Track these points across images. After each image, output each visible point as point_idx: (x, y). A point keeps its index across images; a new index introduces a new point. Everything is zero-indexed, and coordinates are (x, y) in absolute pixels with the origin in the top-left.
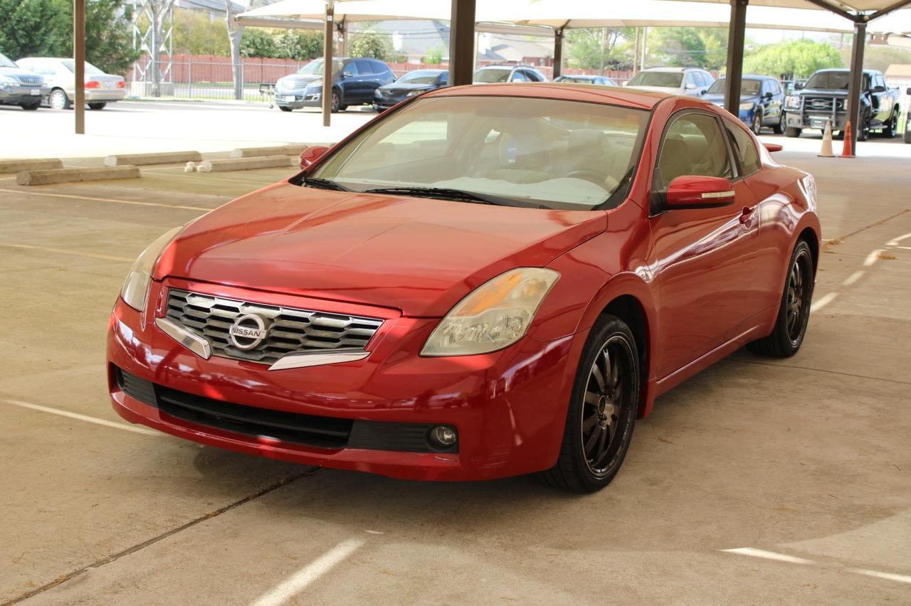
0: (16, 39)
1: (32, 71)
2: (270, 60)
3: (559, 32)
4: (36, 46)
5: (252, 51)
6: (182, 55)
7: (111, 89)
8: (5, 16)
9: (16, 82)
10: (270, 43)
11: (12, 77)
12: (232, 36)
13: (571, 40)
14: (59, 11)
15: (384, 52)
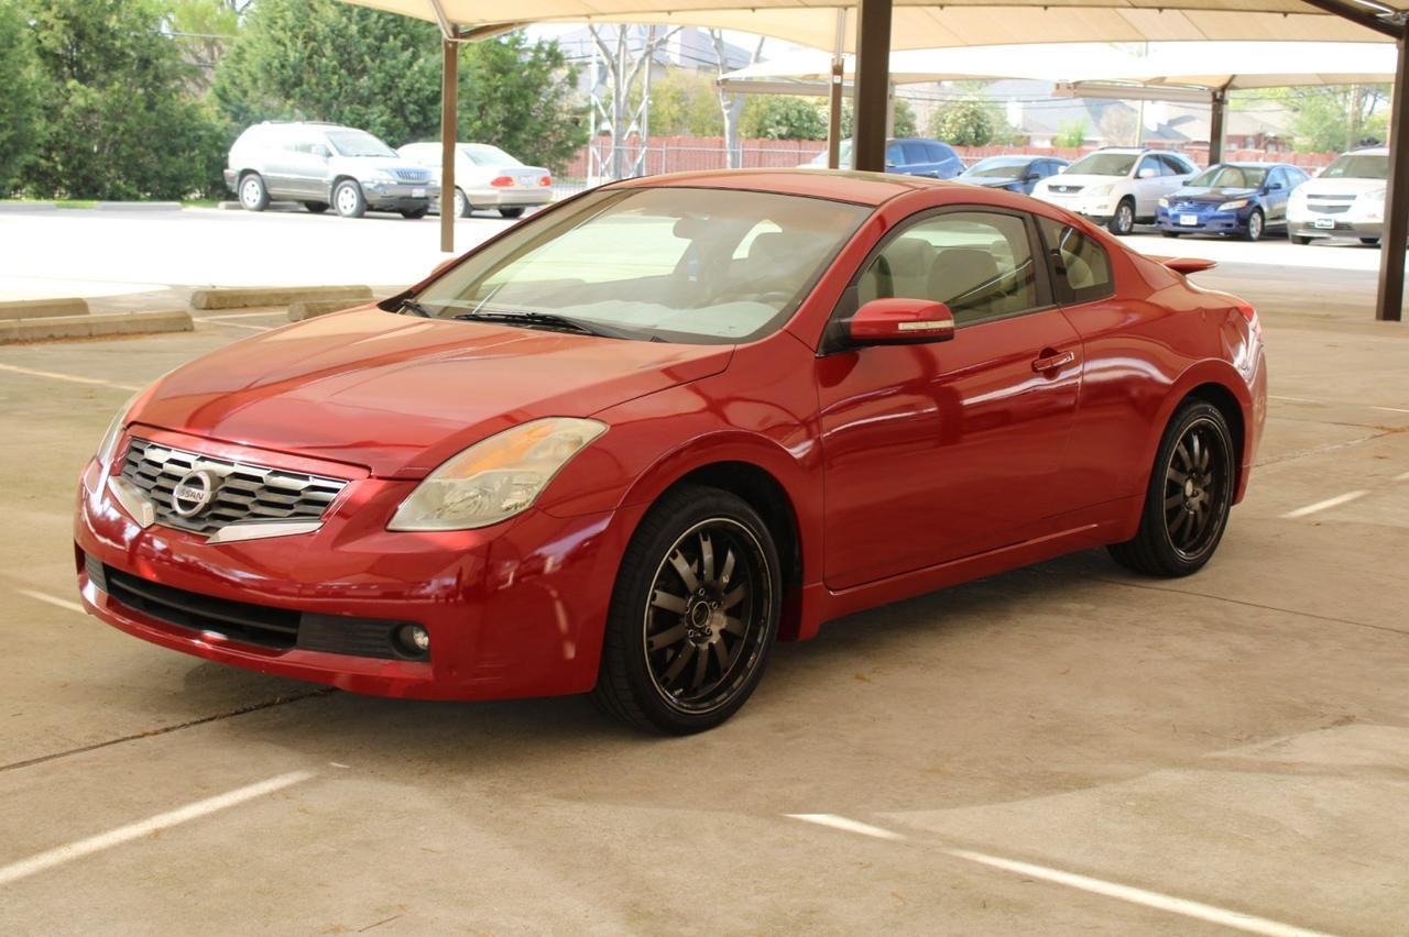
0: (406, 119)
1: (419, 163)
2: (811, 143)
3: (1219, 95)
4: (432, 126)
5: (784, 130)
6: (678, 137)
7: (530, 188)
8: (390, 83)
9: (391, 178)
10: (812, 117)
11: (387, 171)
12: (727, 107)
13: (1297, 107)
14: (467, 75)
15: (991, 130)
